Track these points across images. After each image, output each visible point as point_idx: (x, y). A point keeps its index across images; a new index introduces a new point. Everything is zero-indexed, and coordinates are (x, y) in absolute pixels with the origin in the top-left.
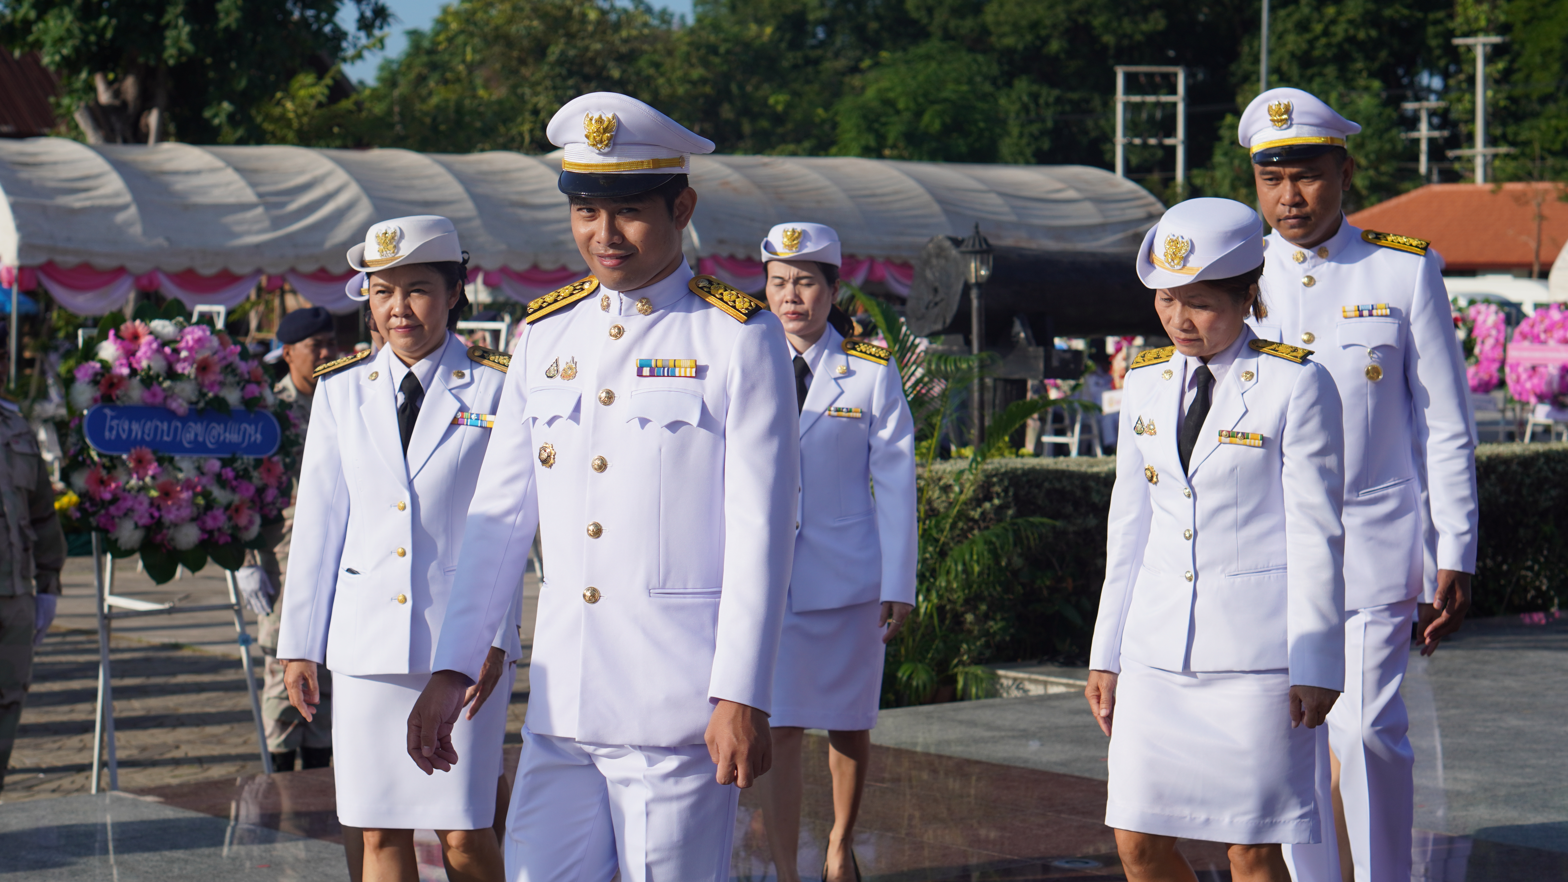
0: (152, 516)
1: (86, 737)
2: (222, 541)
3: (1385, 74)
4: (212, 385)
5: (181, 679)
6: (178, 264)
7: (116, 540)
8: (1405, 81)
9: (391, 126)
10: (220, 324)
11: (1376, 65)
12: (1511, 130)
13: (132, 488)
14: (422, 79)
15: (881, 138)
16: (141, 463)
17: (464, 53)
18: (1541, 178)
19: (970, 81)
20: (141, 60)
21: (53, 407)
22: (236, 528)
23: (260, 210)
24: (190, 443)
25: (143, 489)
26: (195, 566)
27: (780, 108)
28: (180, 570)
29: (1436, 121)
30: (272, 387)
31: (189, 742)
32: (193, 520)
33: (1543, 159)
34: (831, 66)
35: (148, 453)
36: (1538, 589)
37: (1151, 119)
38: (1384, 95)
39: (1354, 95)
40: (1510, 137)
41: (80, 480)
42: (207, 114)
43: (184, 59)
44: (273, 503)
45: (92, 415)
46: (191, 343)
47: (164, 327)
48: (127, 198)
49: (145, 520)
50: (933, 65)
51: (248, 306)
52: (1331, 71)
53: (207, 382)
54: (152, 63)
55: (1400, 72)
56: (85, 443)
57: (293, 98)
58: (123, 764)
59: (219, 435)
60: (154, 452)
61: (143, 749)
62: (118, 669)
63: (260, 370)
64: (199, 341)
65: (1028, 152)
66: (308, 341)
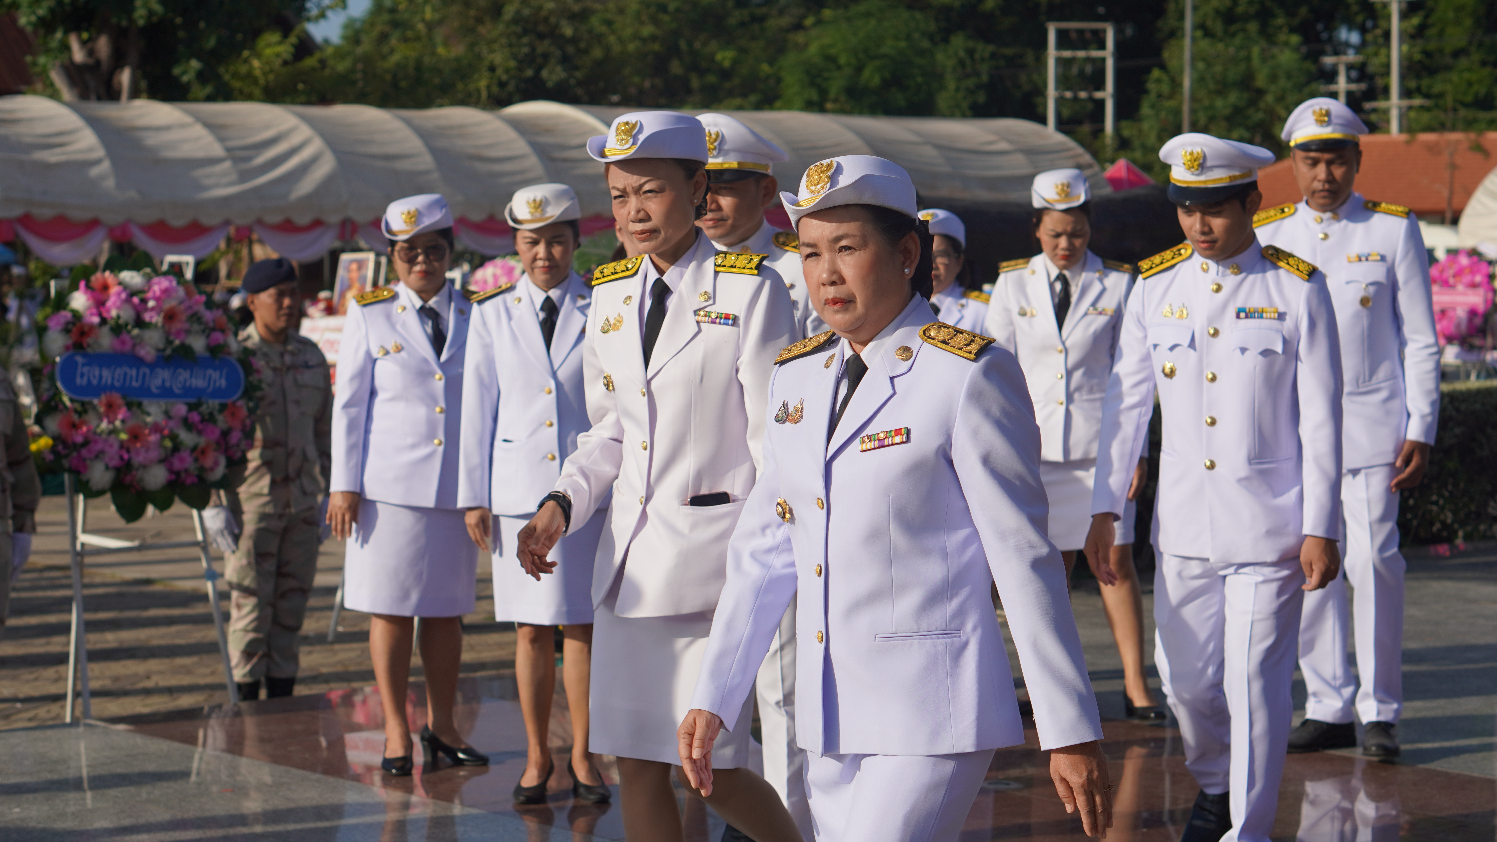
0: (121, 458)
1: (61, 668)
2: (189, 481)
3: (1306, 31)
4: (178, 334)
5: (153, 612)
6: (151, 216)
7: (88, 482)
8: (1324, 36)
9: (353, 83)
10: (189, 274)
11: (1296, 21)
12: (1425, 82)
13: (102, 432)
14: (384, 37)
15: (823, 93)
16: (110, 407)
17: (423, 12)
18: (1454, 129)
19: (909, 38)
20: (114, 20)
21: (28, 354)
22: (202, 469)
23: (227, 165)
24: (157, 388)
25: (113, 432)
26: (163, 505)
27: (727, 64)
28: (151, 509)
29: (1354, 74)
30: (236, 335)
31: (160, 673)
32: (161, 461)
33: (1455, 110)
34: (776, 23)
35: (117, 398)
36: (1443, 523)
37: (1081, 73)
38: (1304, 49)
39: (1275, 50)
40: (1424, 89)
41: (53, 423)
42: (177, 71)
43: (155, 19)
44: (238, 445)
45: (64, 362)
46: (158, 293)
47: (132, 278)
48: (100, 153)
49: (115, 462)
50: (873, 22)
51: (217, 255)
52: (1253, 27)
53: (173, 330)
54: (124, 23)
55: (1320, 27)
56: (57, 388)
57: (259, 56)
58: (95, 694)
59: (185, 381)
60: (124, 397)
61: (116, 679)
62: (90, 604)
63: (224, 319)
64: (166, 291)
65: (965, 105)
66: (272, 291)
